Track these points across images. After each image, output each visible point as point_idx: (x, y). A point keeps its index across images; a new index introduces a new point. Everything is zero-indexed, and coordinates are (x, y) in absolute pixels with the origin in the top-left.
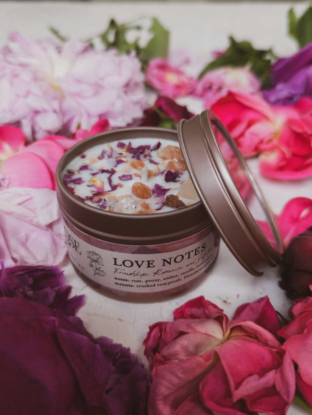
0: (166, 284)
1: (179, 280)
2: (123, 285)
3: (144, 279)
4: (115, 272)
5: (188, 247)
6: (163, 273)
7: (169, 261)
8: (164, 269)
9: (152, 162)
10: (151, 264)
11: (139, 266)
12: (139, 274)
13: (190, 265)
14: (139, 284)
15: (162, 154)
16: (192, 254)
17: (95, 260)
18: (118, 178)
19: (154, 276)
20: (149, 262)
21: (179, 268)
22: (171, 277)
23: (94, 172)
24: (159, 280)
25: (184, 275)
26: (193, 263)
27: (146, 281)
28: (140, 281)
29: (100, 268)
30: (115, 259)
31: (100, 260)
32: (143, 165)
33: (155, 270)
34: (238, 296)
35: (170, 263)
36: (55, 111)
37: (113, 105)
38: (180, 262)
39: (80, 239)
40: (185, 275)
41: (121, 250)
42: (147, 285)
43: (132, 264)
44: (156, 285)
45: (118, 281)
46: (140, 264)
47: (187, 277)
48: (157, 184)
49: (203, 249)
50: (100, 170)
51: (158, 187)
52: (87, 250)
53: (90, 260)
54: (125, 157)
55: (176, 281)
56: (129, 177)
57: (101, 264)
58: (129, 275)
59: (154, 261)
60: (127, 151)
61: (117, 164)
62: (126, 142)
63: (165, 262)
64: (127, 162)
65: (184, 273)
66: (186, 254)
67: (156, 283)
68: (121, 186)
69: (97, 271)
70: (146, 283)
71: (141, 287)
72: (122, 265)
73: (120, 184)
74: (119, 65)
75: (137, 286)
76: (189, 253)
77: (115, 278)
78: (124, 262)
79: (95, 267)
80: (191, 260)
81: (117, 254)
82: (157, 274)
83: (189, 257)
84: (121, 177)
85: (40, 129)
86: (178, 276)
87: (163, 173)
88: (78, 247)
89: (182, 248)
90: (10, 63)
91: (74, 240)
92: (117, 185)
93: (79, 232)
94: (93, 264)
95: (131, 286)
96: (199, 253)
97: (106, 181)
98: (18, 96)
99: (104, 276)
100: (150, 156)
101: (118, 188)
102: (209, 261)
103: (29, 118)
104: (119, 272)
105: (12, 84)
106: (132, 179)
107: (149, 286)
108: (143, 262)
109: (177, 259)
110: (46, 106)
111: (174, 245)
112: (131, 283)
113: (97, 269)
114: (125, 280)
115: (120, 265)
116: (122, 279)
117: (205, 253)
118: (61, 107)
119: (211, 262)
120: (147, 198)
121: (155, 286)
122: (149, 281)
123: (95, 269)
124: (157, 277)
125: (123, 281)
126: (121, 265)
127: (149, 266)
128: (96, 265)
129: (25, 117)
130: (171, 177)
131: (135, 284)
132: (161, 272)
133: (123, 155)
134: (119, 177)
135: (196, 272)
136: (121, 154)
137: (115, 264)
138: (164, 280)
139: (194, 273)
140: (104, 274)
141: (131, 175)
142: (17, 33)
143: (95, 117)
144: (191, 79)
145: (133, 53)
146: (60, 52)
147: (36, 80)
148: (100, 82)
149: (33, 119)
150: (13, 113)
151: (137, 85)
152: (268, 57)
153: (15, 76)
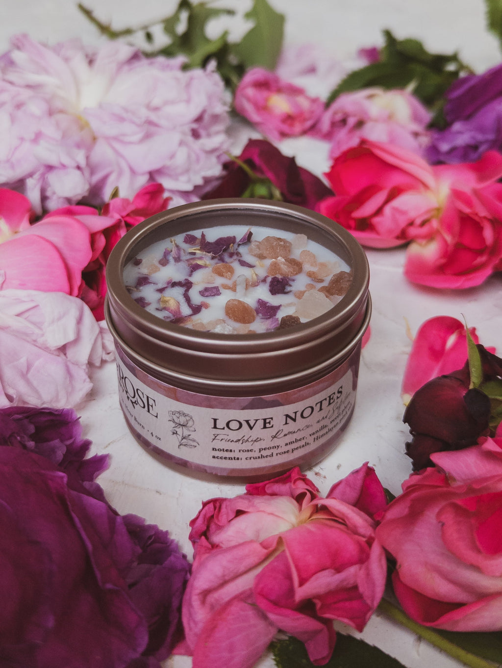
0: (288, 452)
1: (308, 444)
2: (225, 458)
3: (257, 446)
4: (214, 439)
5: (319, 394)
6: (285, 435)
7: (294, 417)
8: (287, 429)
9: (243, 263)
10: (268, 423)
11: (251, 428)
12: (250, 440)
13: (322, 420)
14: (250, 454)
15: (257, 252)
16: (325, 403)
17: (181, 424)
18: (198, 293)
19: (272, 441)
20: (265, 420)
21: (308, 427)
22: (296, 440)
23: (160, 286)
24: (278, 447)
25: (313, 437)
26: (326, 417)
27: (260, 449)
28: (251, 451)
29: (190, 435)
30: (215, 420)
31: (190, 423)
32: (231, 270)
33: (273, 432)
34: (339, 467)
35: (294, 420)
36: (79, 168)
37: (172, 156)
38: (310, 417)
39: (159, 394)
40: (315, 436)
41: (225, 406)
42: (262, 455)
43: (241, 425)
44: (274, 455)
45: (217, 454)
46: (252, 425)
47: (317, 439)
48: (260, 299)
49: (339, 395)
50: (168, 283)
51: (262, 304)
52: (170, 410)
53: (174, 425)
54: (201, 258)
55: (303, 446)
56: (214, 290)
57: (192, 429)
58: (236, 442)
59: (272, 418)
60: (201, 249)
61: (192, 272)
62: (197, 233)
63: (288, 418)
64: (205, 267)
65: (314, 434)
66: (316, 404)
67: (275, 451)
68: (206, 306)
69: (184, 440)
70: (260, 452)
71: (252, 459)
72: (226, 428)
73: (204, 302)
74: (188, 85)
75: (246, 459)
76: (321, 402)
77: (214, 449)
78: (228, 424)
79: (181, 435)
80: (323, 413)
81: (217, 413)
82: (276, 437)
83: (321, 409)
84: (203, 292)
85: (54, 193)
86: (305, 438)
87: (264, 281)
88: (152, 406)
89: (311, 396)
90: (11, 83)
91: (145, 397)
92: (199, 304)
93: (157, 384)
94: (177, 429)
95: (238, 459)
96: (334, 401)
97: (182, 300)
98: (22, 139)
99: (196, 446)
100: (238, 254)
101: (203, 309)
102: (346, 413)
103: (37, 176)
104: (220, 439)
105: (13, 119)
106: (221, 293)
107: (264, 457)
108: (257, 420)
109: (304, 413)
110: (66, 160)
111: (301, 393)
112: (237, 454)
113: (184, 438)
114: (228, 450)
115: (222, 428)
116: (223, 449)
117: (341, 401)
118: (87, 158)
119: (349, 413)
120: (249, 322)
121: (272, 456)
122: (265, 449)
123: (180, 438)
124: (276, 442)
125: (225, 452)
126: (224, 429)
127: (265, 427)
128: (183, 431)
129: (31, 175)
130: (279, 286)
131: (243, 455)
132: (282, 435)
133: (197, 256)
134: (200, 292)
135: (330, 430)
136: (194, 254)
137: (215, 427)
138: (286, 445)
139: (327, 433)
140: (195, 444)
141: (218, 287)
142: (25, 36)
143: (143, 174)
144: (314, 101)
145: (212, 65)
146: (91, 62)
147: (51, 113)
148: (153, 117)
149: (43, 177)
150: (13, 167)
151: (216, 118)
152: (451, 67)
153: (19, 106)
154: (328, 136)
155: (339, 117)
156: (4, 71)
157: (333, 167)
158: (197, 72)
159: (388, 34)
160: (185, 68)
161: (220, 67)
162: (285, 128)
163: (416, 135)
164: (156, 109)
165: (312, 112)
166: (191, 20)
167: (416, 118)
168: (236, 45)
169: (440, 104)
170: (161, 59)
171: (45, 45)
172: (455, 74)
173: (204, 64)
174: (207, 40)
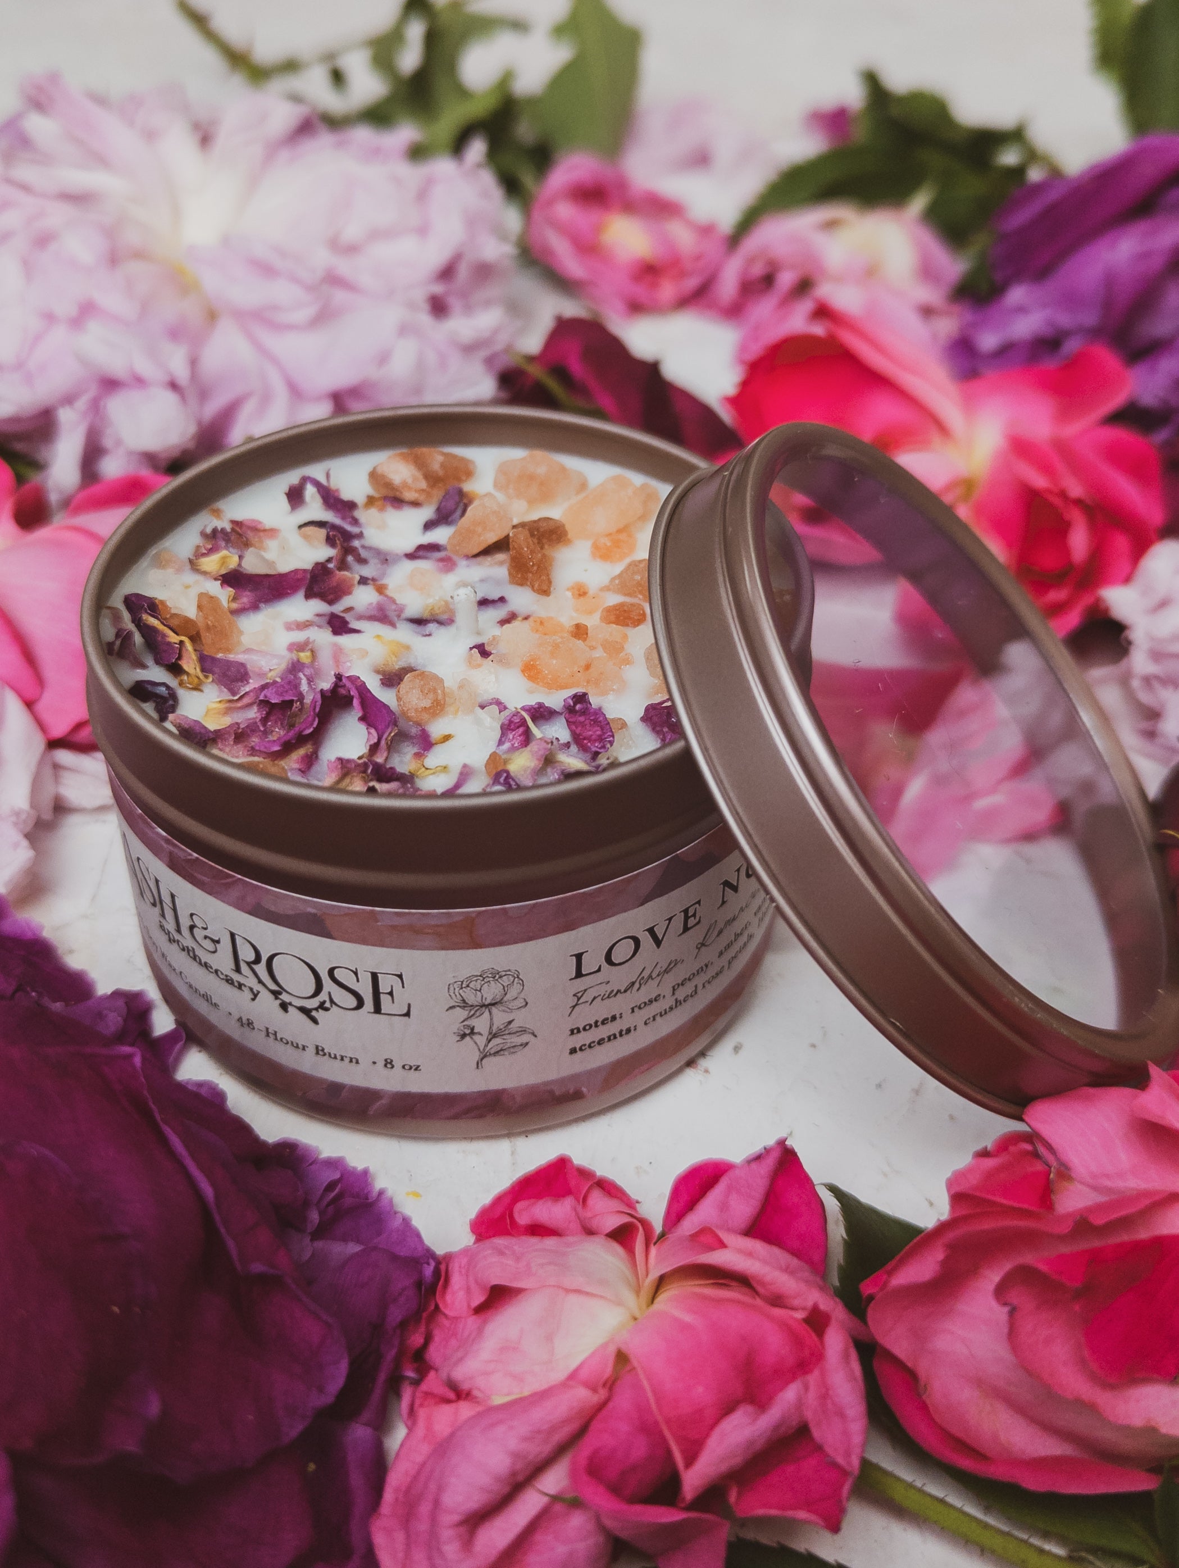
2: (600, 1042)
3: (668, 983)
12: (654, 974)
27: (674, 988)
28: (655, 999)
36: (173, 386)
37: (383, 358)
42: (676, 1000)
43: (637, 947)
45: (583, 1038)
67: (699, 981)
70: (673, 994)
71: (657, 1018)
72: (605, 966)
74: (422, 195)
75: (645, 1023)
78: (609, 954)
85: (119, 442)
90: (25, 188)
95: (629, 1031)
98: (50, 318)
103: (82, 403)
104: (590, 1000)
105: (28, 268)
107: (681, 1004)
110: (144, 367)
112: (626, 1022)
114: (609, 1018)
115: (597, 968)
116: (596, 1023)
118: (194, 362)
122: (679, 985)
125: (601, 1027)
126: (599, 970)
129: (69, 400)
131: (640, 1017)
142: (54, 78)
143: (318, 399)
144: (706, 230)
145: (477, 149)
146: (205, 139)
147: (114, 259)
148: (344, 267)
149: (96, 407)
150: (29, 379)
151: (484, 272)
152: (1009, 157)
153: (43, 240)
154: (734, 312)
155: (758, 270)
156: (9, 158)
157: (745, 385)
158: (443, 167)
159: (872, 81)
160: (417, 153)
161: (493, 154)
162: (640, 291)
163: (927, 312)
164: (351, 249)
165: (698, 258)
166: (432, 40)
167: (927, 272)
168: (533, 102)
169: (981, 241)
170: (363, 134)
171: (100, 100)
172: (1018, 172)
173: (458, 145)
174: (463, 93)
